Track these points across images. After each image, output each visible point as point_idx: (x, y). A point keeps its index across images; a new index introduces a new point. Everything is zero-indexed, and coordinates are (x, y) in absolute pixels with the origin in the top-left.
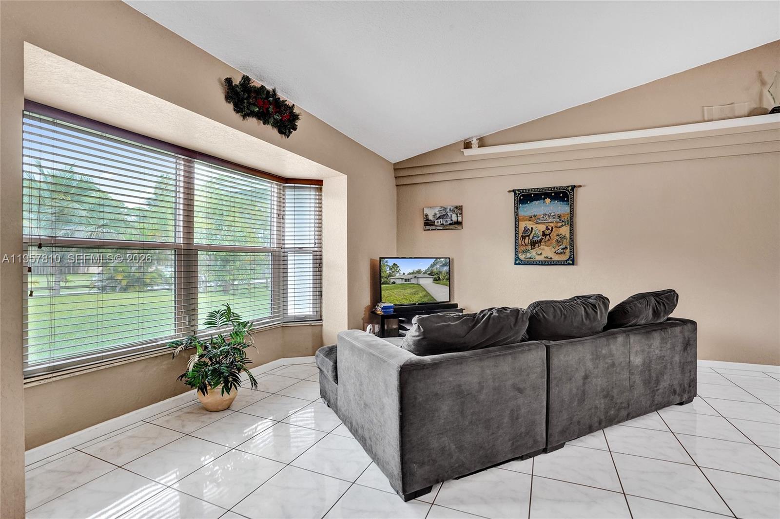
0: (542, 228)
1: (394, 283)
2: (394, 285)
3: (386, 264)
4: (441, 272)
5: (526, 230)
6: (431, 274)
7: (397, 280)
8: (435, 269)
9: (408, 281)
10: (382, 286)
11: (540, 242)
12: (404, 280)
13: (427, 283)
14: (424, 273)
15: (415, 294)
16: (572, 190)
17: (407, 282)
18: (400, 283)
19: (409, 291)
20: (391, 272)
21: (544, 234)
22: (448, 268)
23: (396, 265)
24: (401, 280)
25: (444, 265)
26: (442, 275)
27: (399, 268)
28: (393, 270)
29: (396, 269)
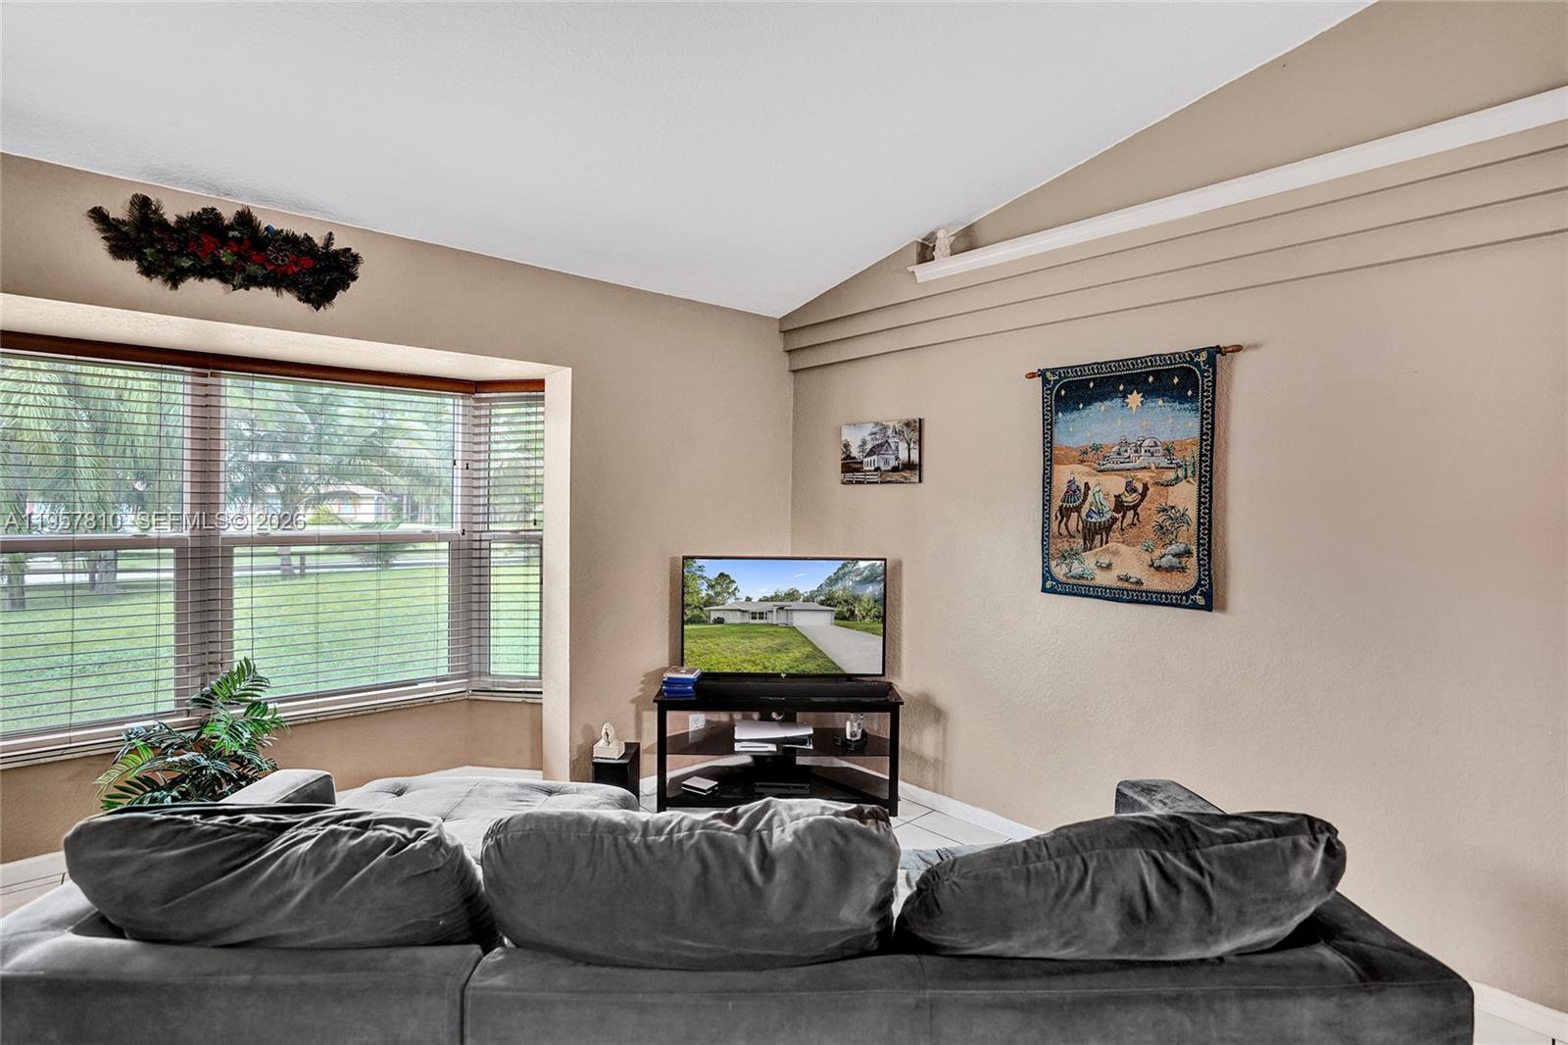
0: (1115, 485)
1: (720, 621)
2: (719, 626)
3: (699, 573)
4: (857, 599)
5: (1072, 491)
6: (830, 602)
7: (730, 613)
8: (838, 590)
9: (761, 618)
10: (686, 627)
11: (1107, 528)
12: (747, 615)
13: (817, 624)
14: (806, 600)
15: (779, 651)
16: (1211, 362)
17: (758, 621)
18: (738, 621)
19: (762, 642)
20: (711, 593)
21: (1120, 506)
22: (880, 587)
23: (728, 576)
24: (739, 613)
25: (870, 580)
26: (860, 605)
27: (734, 586)
28: (718, 589)
29: (728, 588)
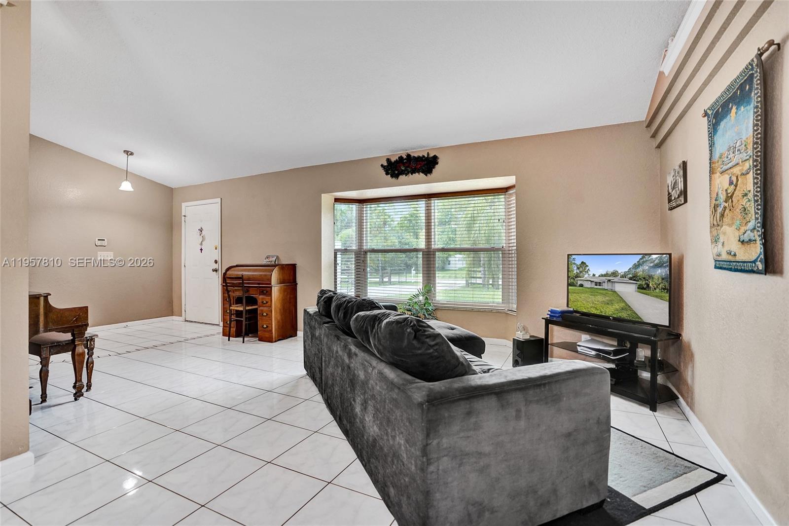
1: (581, 286)
2: (581, 288)
3: (573, 262)
4: (651, 277)
6: (634, 278)
7: (586, 282)
8: (640, 271)
9: (600, 285)
10: (570, 287)
12: (594, 284)
13: (628, 291)
14: (622, 277)
15: (608, 304)
17: (598, 287)
18: (589, 286)
19: (600, 298)
20: (578, 271)
22: (667, 269)
23: (585, 263)
24: (590, 282)
25: (659, 265)
26: (653, 281)
27: (588, 268)
28: (581, 270)
29: (585, 269)
